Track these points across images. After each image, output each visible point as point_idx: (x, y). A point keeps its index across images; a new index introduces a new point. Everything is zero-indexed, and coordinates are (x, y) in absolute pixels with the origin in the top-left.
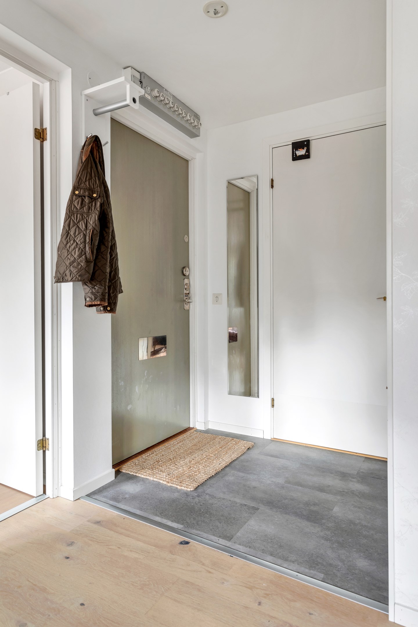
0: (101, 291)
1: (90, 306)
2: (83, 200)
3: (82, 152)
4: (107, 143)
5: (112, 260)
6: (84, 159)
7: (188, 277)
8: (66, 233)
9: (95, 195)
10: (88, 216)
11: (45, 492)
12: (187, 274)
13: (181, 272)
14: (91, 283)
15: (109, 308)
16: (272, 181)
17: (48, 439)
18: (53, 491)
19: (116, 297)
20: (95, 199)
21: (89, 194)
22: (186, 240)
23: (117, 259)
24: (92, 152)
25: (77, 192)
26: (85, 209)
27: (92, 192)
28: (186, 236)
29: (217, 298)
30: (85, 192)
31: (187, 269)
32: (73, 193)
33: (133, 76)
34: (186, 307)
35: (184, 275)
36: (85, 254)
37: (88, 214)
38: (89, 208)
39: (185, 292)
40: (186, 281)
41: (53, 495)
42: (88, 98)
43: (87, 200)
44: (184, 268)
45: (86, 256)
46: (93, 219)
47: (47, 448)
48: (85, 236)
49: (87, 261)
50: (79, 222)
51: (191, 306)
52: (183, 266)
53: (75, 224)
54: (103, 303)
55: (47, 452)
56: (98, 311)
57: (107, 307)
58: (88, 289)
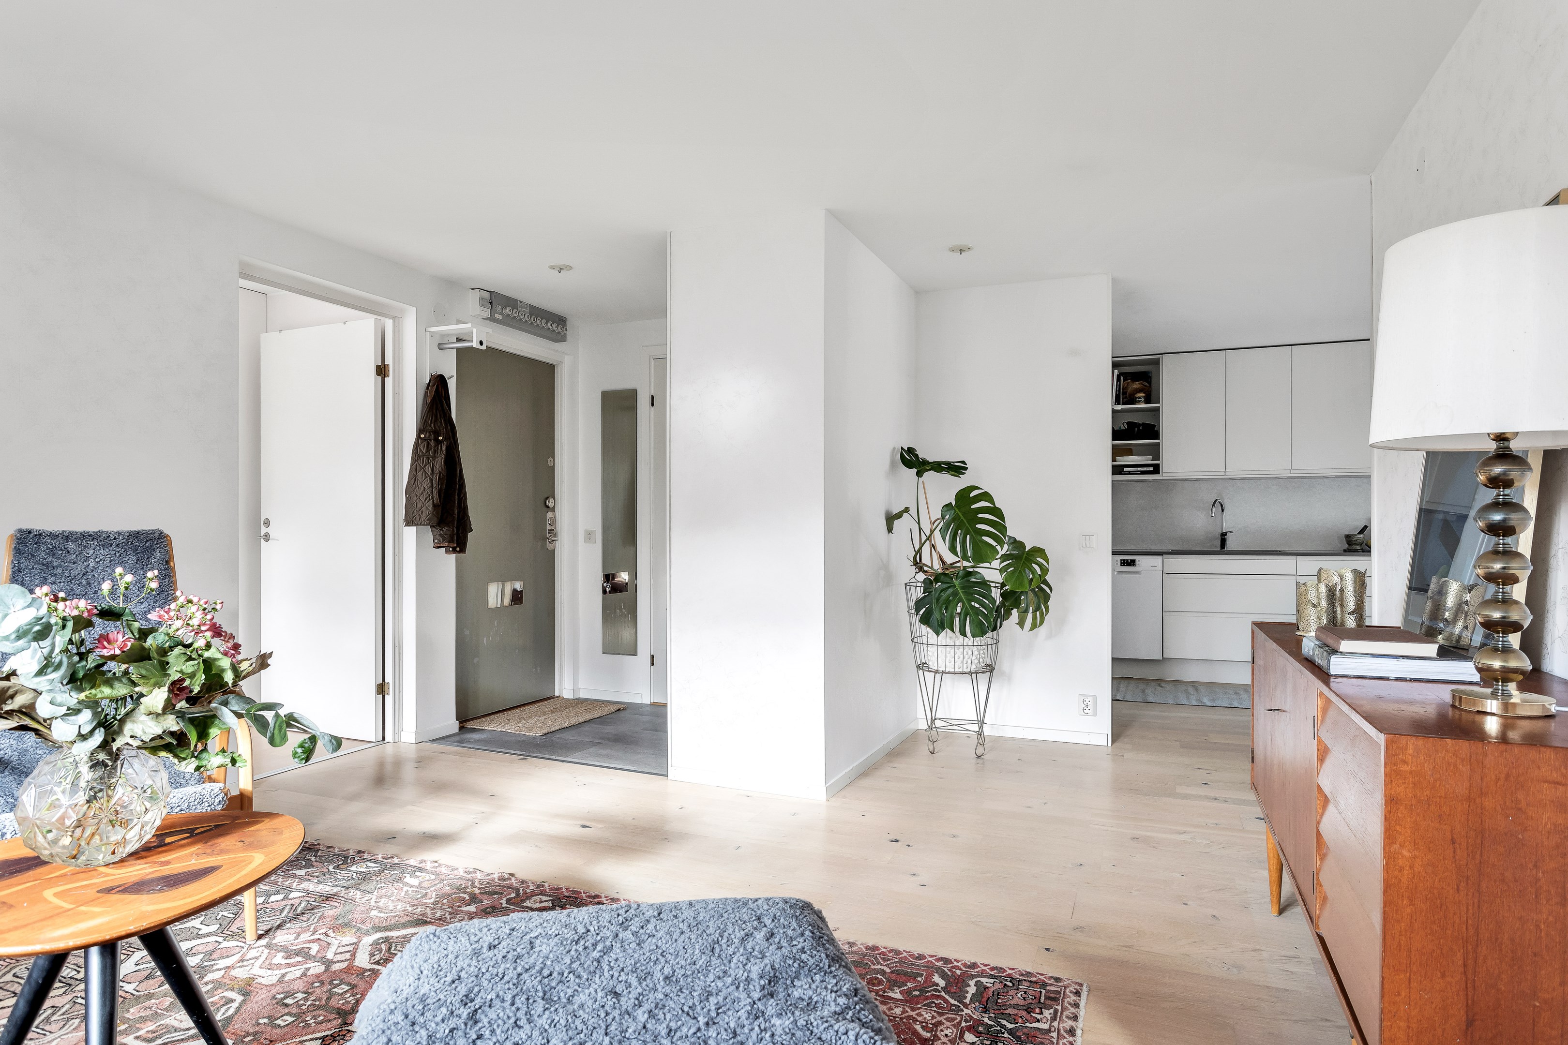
0: (448, 533)
1: (438, 547)
2: (428, 444)
3: (426, 393)
4: (452, 377)
5: (460, 500)
6: (428, 402)
7: (553, 510)
8: (413, 477)
9: (441, 438)
10: (434, 459)
11: (384, 739)
12: (551, 506)
13: (543, 503)
14: (439, 526)
15: (458, 549)
16: (653, 397)
17: (388, 683)
18: (394, 735)
19: (466, 538)
20: (441, 442)
21: (435, 436)
22: (551, 464)
23: (466, 499)
24: (437, 391)
25: (422, 436)
26: (431, 453)
27: (437, 433)
28: (551, 459)
29: (589, 535)
30: (430, 435)
31: (552, 500)
32: (418, 437)
33: (482, 299)
34: (550, 546)
35: (548, 507)
36: (433, 498)
37: (434, 457)
38: (435, 452)
39: (549, 527)
40: (550, 514)
41: (394, 738)
42: (432, 335)
43: (432, 443)
44: (547, 498)
45: (433, 501)
46: (439, 462)
47: (387, 692)
48: (431, 480)
49: (434, 506)
50: (425, 466)
51: (557, 545)
52: (546, 496)
53: (421, 468)
54: (451, 545)
55: (386, 697)
56: (447, 552)
57: (456, 548)
58: (437, 531)
